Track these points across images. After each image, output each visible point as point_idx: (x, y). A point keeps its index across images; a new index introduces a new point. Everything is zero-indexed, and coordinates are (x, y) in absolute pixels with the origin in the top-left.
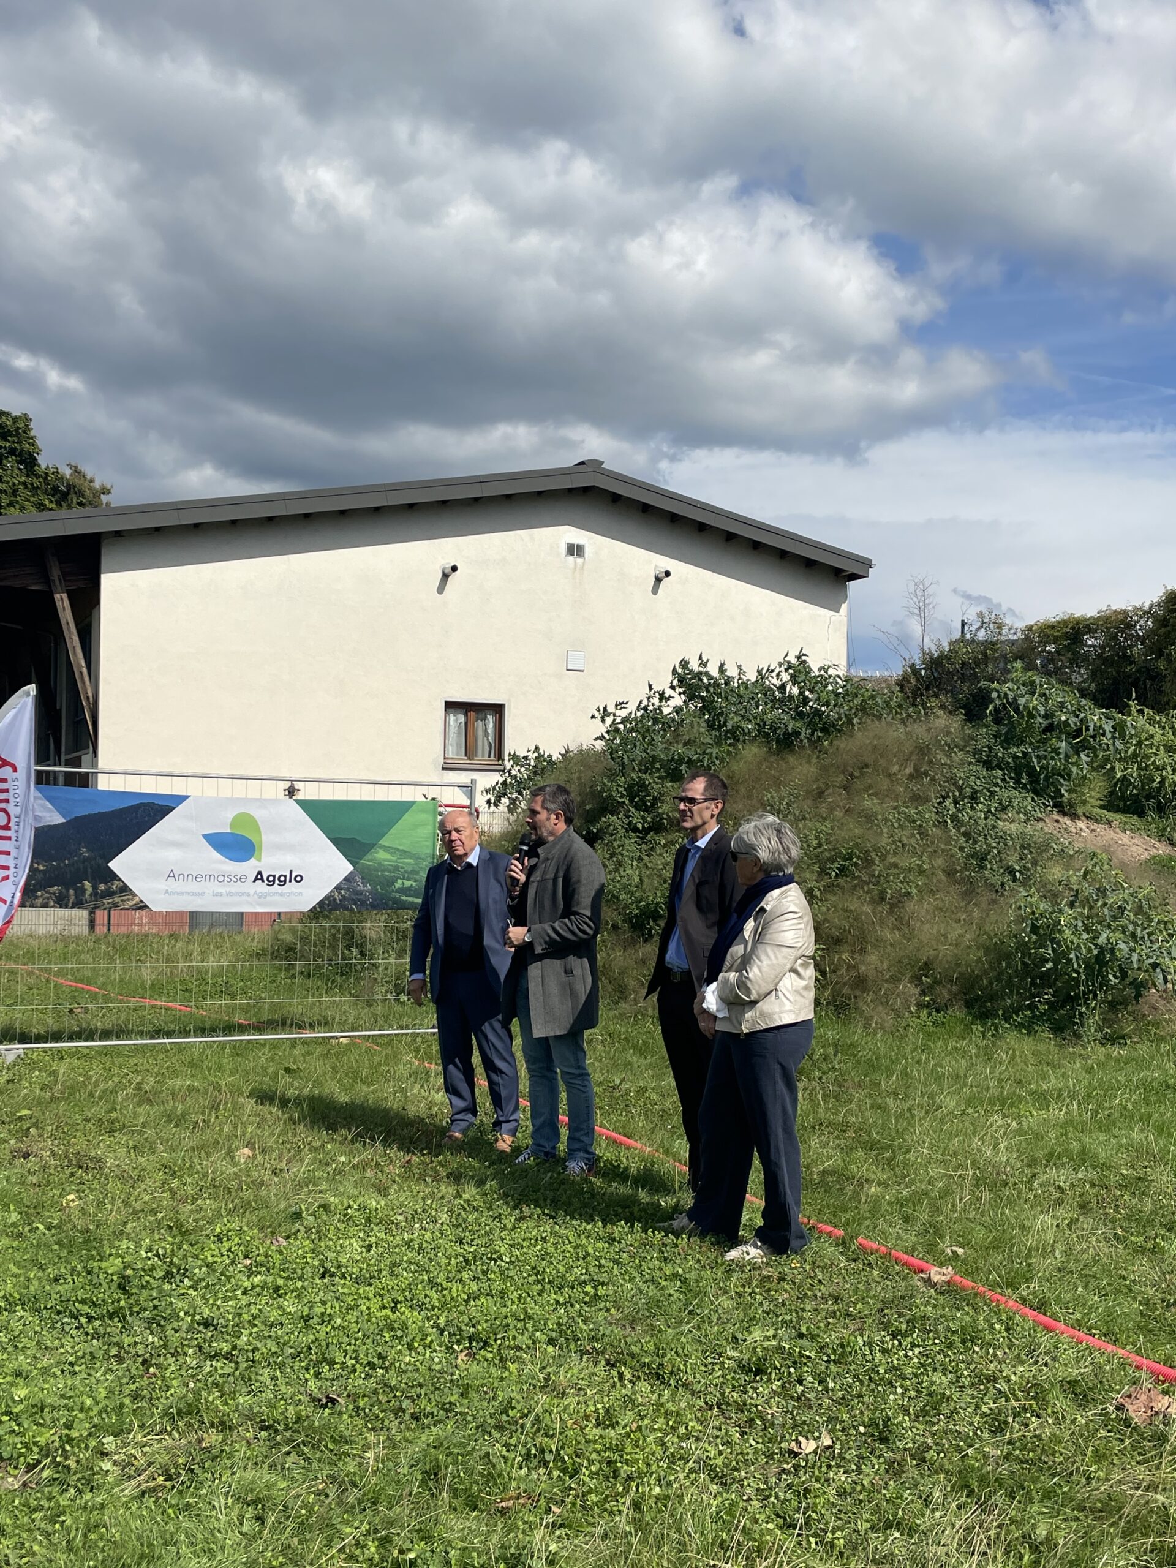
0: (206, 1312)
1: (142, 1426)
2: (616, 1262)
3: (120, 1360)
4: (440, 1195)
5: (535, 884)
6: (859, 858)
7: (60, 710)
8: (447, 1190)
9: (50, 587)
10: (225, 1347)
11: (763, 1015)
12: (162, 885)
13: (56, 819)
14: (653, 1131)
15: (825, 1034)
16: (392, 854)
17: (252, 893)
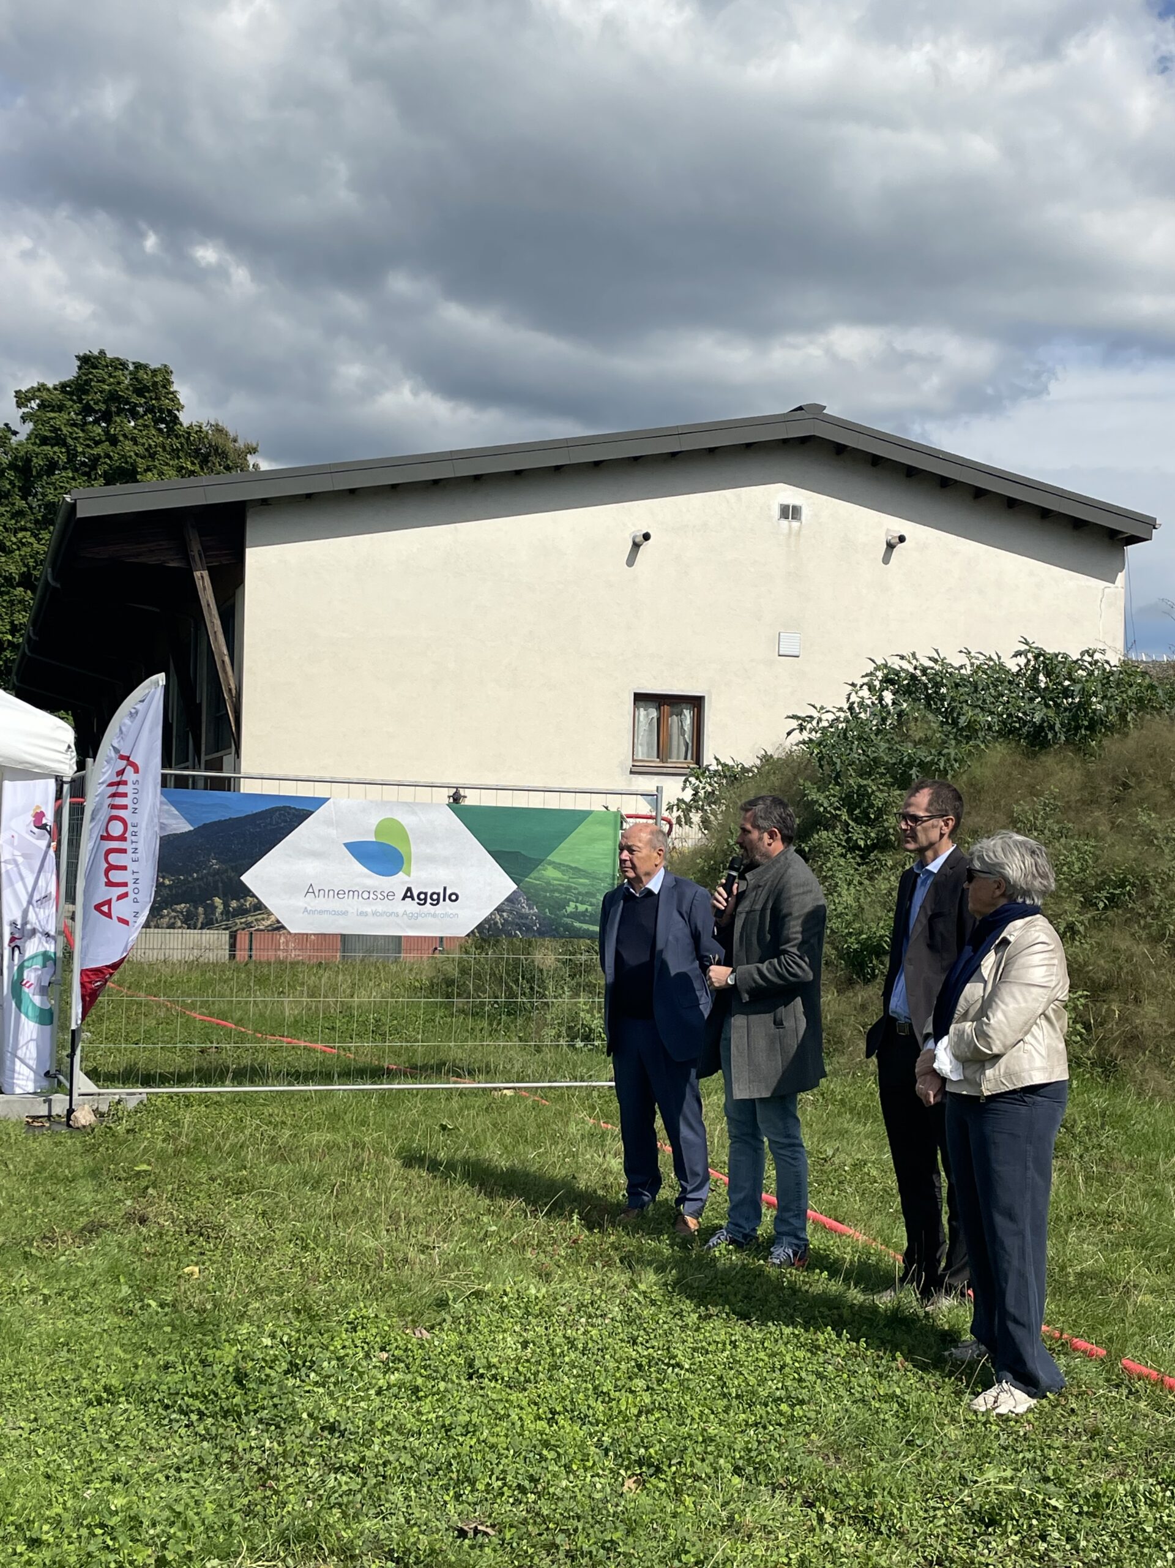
0: (332, 1413)
1: (252, 1550)
2: (820, 1376)
3: (234, 1468)
4: (611, 1283)
5: (743, 916)
6: (1133, 885)
7: (200, 704)
8: (619, 1278)
9: (189, 564)
10: (352, 1458)
11: (1009, 1075)
12: (301, 902)
13: (183, 826)
14: (870, 1214)
15: (1090, 1101)
16: (563, 872)
17: (401, 913)
